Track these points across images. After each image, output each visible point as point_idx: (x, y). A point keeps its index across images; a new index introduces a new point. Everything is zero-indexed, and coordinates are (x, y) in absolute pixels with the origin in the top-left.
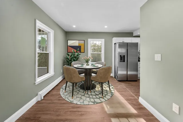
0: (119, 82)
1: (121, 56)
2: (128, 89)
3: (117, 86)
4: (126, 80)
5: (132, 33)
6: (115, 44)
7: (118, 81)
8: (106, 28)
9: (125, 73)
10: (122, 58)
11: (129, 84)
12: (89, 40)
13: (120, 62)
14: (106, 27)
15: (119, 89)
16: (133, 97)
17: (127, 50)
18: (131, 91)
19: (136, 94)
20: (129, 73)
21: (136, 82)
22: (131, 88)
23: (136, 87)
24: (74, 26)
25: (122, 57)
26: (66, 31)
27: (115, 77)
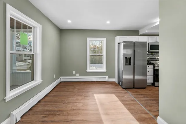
0: (124, 90)
1: (126, 58)
2: (138, 101)
3: (123, 97)
4: (133, 87)
5: (138, 31)
6: (118, 43)
7: (123, 88)
8: (108, 24)
9: (131, 77)
10: (128, 61)
11: (136, 92)
12: (88, 39)
13: (126, 65)
14: (108, 22)
15: (126, 101)
16: (147, 113)
17: (134, 50)
18: (142, 104)
19: (149, 108)
20: (136, 77)
21: (144, 90)
22: (141, 99)
23: (147, 97)
24: (69, 21)
25: (128, 59)
26: (61, 28)
27: (119, 83)
